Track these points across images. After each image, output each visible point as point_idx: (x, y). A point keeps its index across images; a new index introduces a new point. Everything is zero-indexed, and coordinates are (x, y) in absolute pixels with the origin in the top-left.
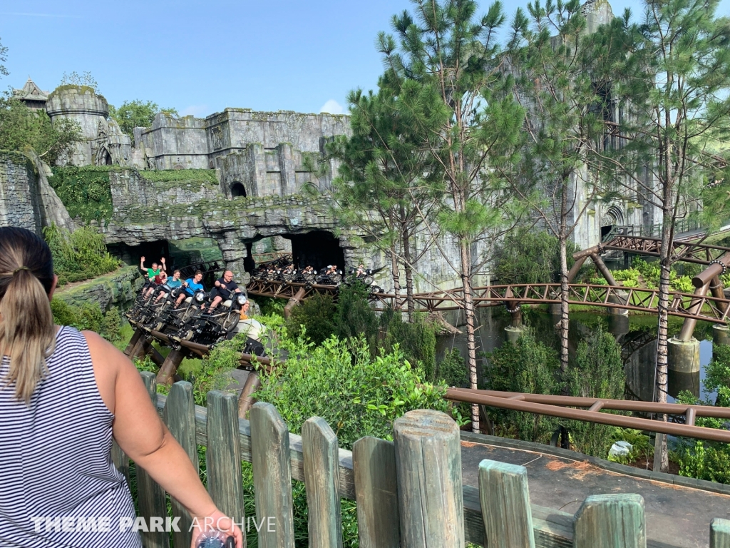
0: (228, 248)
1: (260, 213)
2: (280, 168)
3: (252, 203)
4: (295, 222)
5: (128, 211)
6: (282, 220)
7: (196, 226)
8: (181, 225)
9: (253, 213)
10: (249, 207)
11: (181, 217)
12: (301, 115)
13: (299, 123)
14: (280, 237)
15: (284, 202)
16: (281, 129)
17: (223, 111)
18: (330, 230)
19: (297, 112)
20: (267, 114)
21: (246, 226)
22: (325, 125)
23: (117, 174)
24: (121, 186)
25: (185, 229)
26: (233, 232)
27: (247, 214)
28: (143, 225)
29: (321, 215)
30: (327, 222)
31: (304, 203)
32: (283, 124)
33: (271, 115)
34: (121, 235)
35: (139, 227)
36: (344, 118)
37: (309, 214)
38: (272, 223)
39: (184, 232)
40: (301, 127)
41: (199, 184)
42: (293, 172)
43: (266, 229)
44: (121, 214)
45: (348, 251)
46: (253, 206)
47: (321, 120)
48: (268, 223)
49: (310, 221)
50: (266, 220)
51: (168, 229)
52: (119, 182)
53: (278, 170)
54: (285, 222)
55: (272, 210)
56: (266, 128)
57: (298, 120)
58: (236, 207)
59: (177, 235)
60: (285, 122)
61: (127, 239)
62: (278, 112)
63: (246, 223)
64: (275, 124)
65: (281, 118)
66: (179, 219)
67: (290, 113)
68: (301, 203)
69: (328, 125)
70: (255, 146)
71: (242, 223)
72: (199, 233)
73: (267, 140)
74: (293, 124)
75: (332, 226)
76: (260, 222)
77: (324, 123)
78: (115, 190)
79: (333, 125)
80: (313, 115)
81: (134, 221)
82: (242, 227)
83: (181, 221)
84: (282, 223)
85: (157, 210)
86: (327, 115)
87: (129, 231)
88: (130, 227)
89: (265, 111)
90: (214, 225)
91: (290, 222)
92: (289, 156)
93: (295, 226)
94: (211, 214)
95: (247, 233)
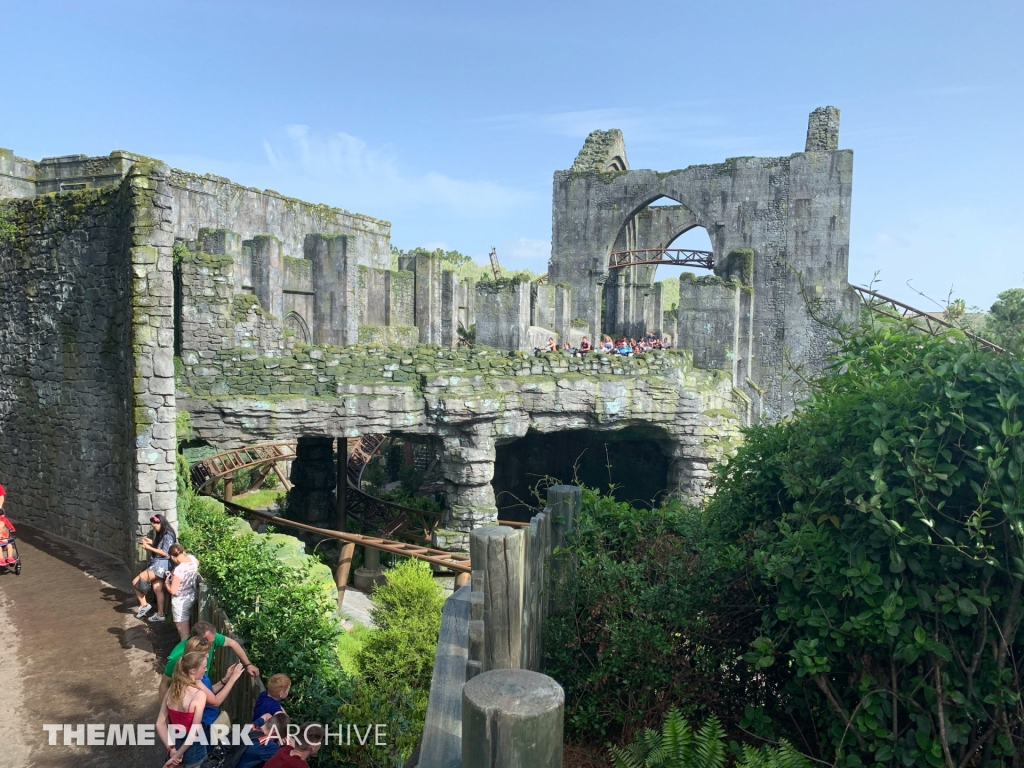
0: (481, 458)
1: (547, 387)
2: (253, 281)
3: (527, 365)
4: (614, 408)
5: (226, 364)
6: (587, 403)
7: (408, 408)
8: (374, 404)
9: (532, 386)
10: (519, 373)
11: (372, 386)
12: (239, 188)
13: (234, 201)
15: (588, 367)
16: (206, 208)
17: (107, 154)
18: (664, 426)
19: (233, 181)
20: (187, 175)
21: (514, 412)
22: (272, 212)
23: (205, 271)
24: (214, 300)
25: (382, 414)
26: (490, 425)
27: (519, 386)
28: (275, 401)
29: (661, 396)
30: (666, 409)
31: (625, 371)
32: (211, 199)
33: (193, 179)
34: (202, 423)
35: (264, 405)
36: (298, 205)
37: (639, 393)
38: (567, 408)
39: (377, 421)
40: (237, 209)
42: (280, 291)
43: (549, 419)
44: (206, 371)
45: (696, 465)
46: (526, 372)
47: (267, 203)
48: (558, 408)
49: (639, 407)
50: (556, 402)
51: (341, 411)
52: (209, 292)
53: (249, 284)
54: (593, 406)
55: (572, 381)
56: (183, 201)
57: (233, 195)
58: (493, 372)
59: (359, 426)
60: (215, 197)
61: (218, 432)
62: (203, 175)
63: (517, 405)
64: (198, 197)
65: (208, 187)
66: (367, 390)
67: (224, 182)
68: (619, 371)
69: (276, 213)
71: (509, 406)
72: (412, 423)
73: (184, 224)
74: (226, 201)
75: (671, 417)
76: (544, 404)
77: (270, 208)
78: (194, 309)
79: (283, 214)
80: (255, 191)
81: (240, 389)
82: (507, 414)
83: (374, 396)
84: (585, 408)
85: (308, 366)
86: (276, 196)
87: (235, 415)
88: (238, 404)
89: (184, 171)
90: (458, 408)
91: (604, 407)
92: (277, 260)
93: (612, 415)
94: (445, 383)
95: (515, 426)
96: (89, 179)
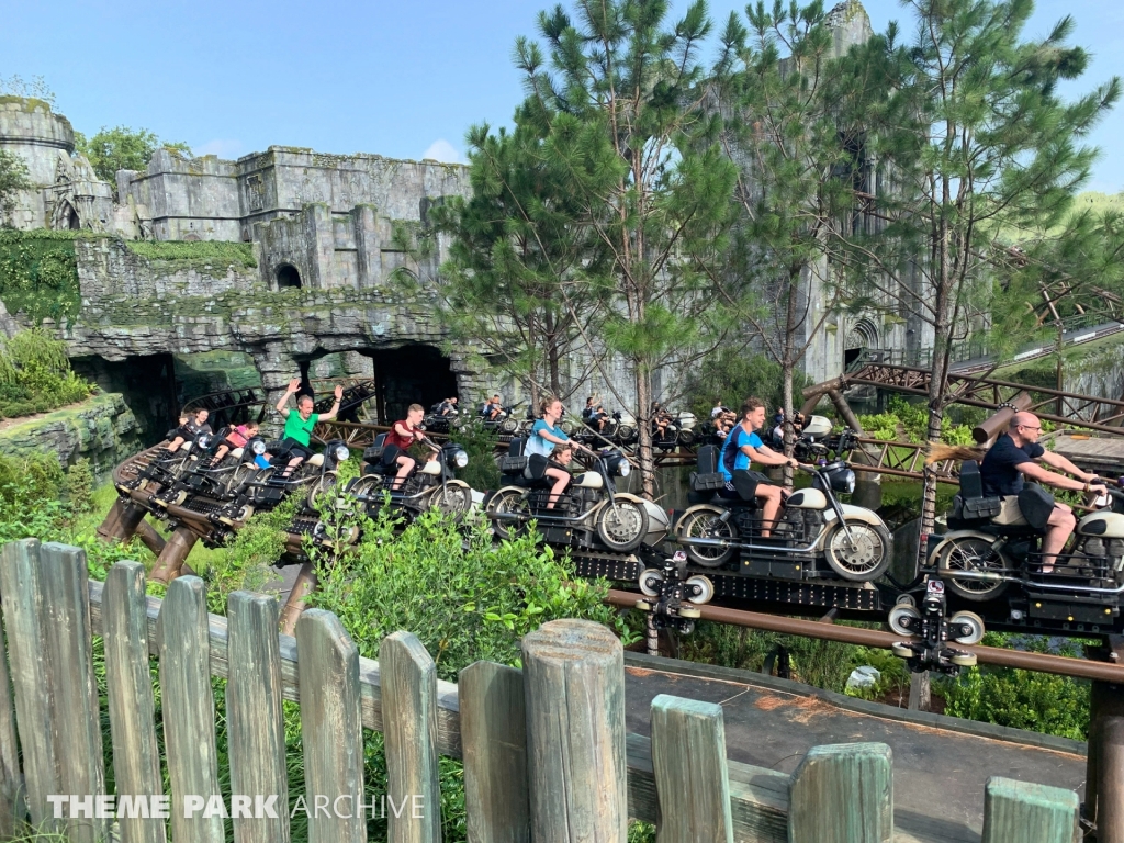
0: (271, 369)
1: (323, 315)
2: (357, 245)
3: (310, 298)
4: (379, 329)
5: (107, 306)
6: (358, 326)
7: (219, 333)
8: (195, 331)
9: (312, 314)
10: (305, 304)
11: (195, 317)
12: (391, 161)
13: (387, 174)
14: (356, 354)
15: (363, 298)
16: (358, 183)
17: (265, 150)
18: (435, 345)
19: (384, 156)
20: (337, 158)
21: (300, 335)
22: (430, 180)
23: (87, 245)
24: (95, 264)
25: (201, 337)
26: (280, 344)
27: (302, 314)
28: (131, 329)
29: (422, 320)
30: (432, 331)
31: (394, 300)
32: (363, 175)
33: (343, 159)
34: (95, 344)
35: (124, 331)
36: (460, 169)
37: (402, 318)
38: (342, 330)
39: (200, 342)
40: (392, 181)
41: (226, 265)
42: (378, 251)
43: (333, 340)
44: (95, 310)
45: (463, 377)
46: (311, 304)
47: (424, 171)
48: (335, 331)
49: (403, 329)
50: (332, 326)
51: (174, 335)
52: (91, 258)
53: (354, 247)
54: (363, 329)
55: (343, 309)
56: (335, 180)
57: (386, 169)
58: (285, 304)
59: (189, 345)
60: (367, 173)
61: (106, 350)
62: (354, 155)
63: (300, 329)
64: (349, 175)
65: (358, 165)
66: (191, 320)
67: (375, 158)
68: (390, 300)
69: (434, 179)
70: (317, 209)
71: (293, 330)
72: (224, 343)
73: (336, 200)
74: (379, 175)
75: (439, 338)
76: (324, 328)
77: (428, 176)
78: (84, 270)
79: (443, 180)
80: (410, 162)
81: (116, 321)
82: (293, 336)
83: (195, 324)
84: (358, 331)
85: (156, 305)
86: (433, 163)
87: (109, 338)
88: (110, 331)
89: (334, 153)
90: (248, 332)
91: (371, 329)
92: (372, 225)
93: (380, 336)
94: (243, 313)
95: (302, 345)
96: (259, 171)
